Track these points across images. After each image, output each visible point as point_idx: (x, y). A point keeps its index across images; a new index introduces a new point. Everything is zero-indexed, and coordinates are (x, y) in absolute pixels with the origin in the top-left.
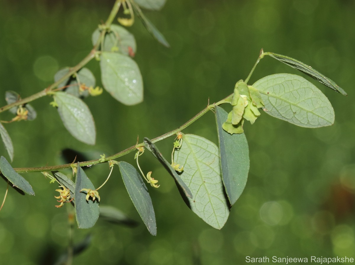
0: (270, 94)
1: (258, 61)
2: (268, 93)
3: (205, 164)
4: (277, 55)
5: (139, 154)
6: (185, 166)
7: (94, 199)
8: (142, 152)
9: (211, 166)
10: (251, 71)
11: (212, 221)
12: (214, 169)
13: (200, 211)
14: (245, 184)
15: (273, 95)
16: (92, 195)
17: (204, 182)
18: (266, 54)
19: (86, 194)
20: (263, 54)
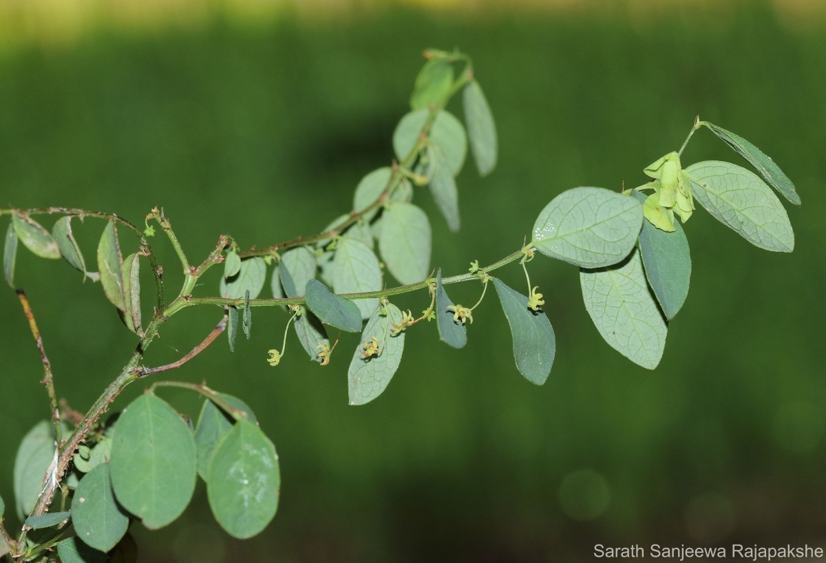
0: (708, 187)
1: (692, 133)
2: (705, 186)
3: (622, 275)
4: (716, 127)
5: (527, 259)
6: (596, 283)
7: (464, 320)
8: (531, 257)
9: (631, 276)
10: (681, 147)
11: (641, 358)
12: (636, 281)
13: (623, 345)
14: (687, 293)
15: (712, 190)
16: (461, 315)
17: (624, 301)
18: (703, 123)
19: (454, 313)
20: (698, 124)
